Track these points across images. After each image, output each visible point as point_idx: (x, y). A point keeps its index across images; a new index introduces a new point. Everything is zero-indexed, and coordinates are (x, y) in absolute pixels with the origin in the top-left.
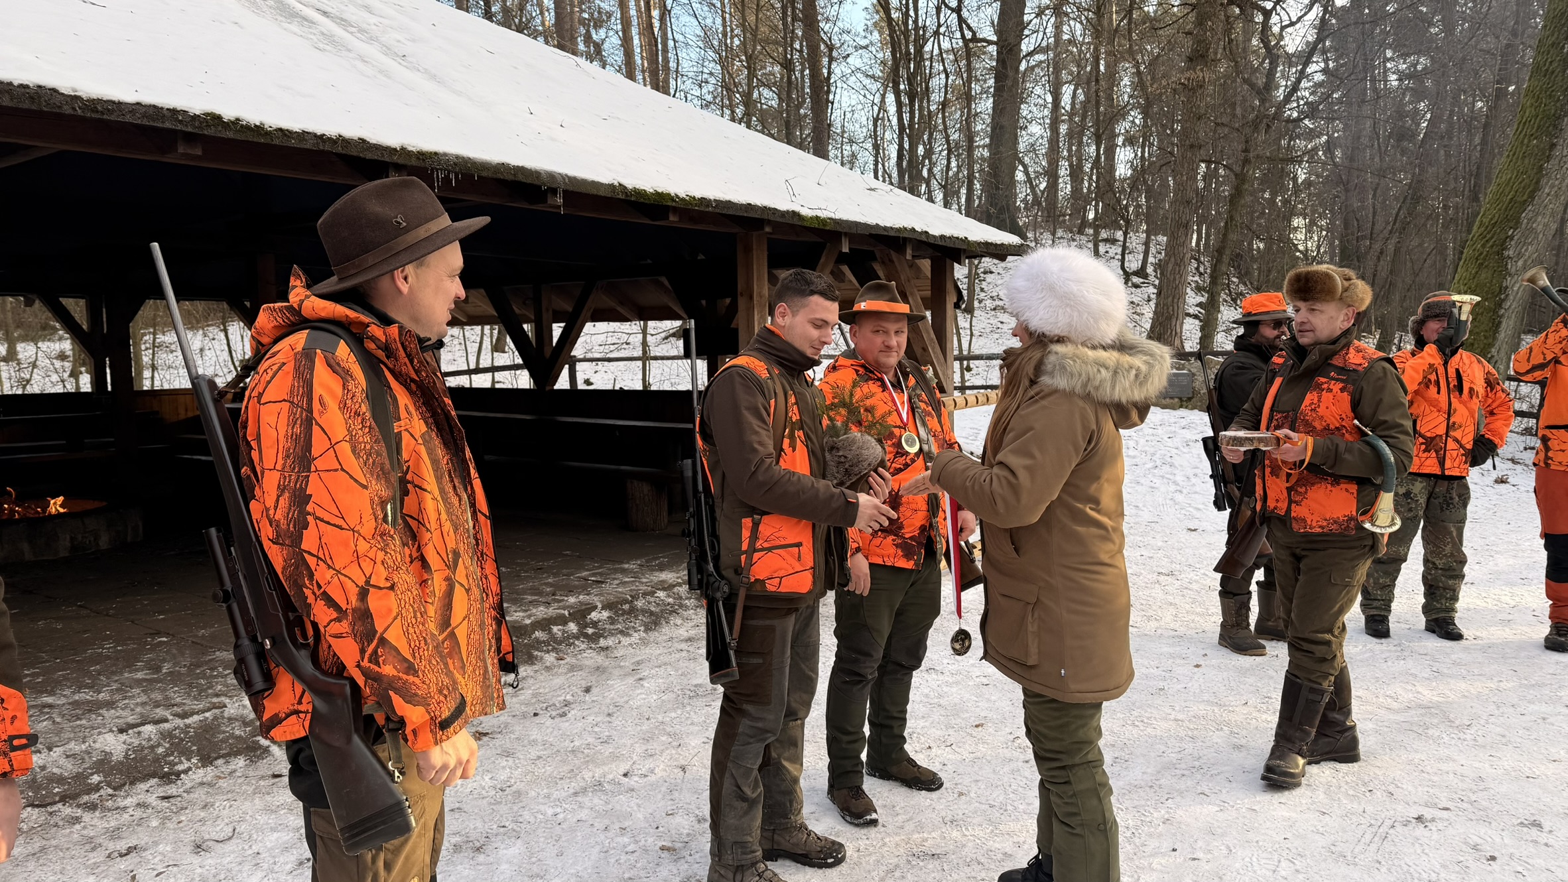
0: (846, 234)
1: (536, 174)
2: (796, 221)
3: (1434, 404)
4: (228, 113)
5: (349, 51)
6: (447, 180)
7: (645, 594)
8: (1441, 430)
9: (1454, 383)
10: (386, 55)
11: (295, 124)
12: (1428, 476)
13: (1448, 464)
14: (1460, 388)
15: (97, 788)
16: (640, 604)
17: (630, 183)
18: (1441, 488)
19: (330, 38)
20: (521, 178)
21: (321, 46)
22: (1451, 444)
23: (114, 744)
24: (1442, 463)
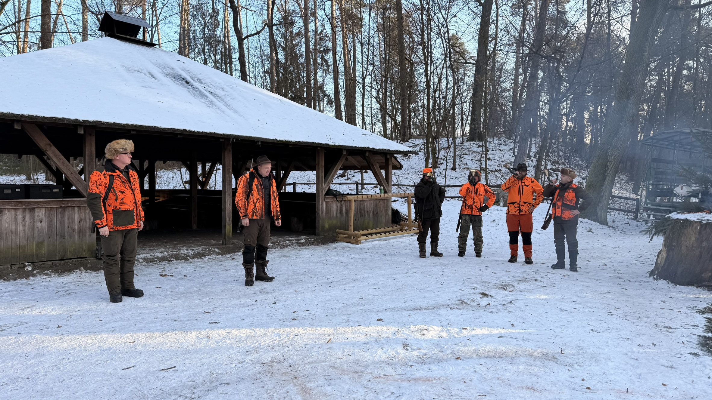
0: (345, 149)
1: (254, 138)
2: (327, 146)
3: (470, 197)
4: (188, 129)
5: (215, 106)
6: (233, 140)
7: (283, 241)
8: (471, 203)
9: (476, 191)
10: (225, 105)
11: (200, 130)
12: (469, 215)
13: (473, 212)
14: (477, 193)
15: (156, 261)
16: (281, 243)
17: (278, 139)
18: (473, 218)
19: (211, 102)
20: (250, 139)
21: (209, 105)
22: (474, 207)
23: (160, 255)
24: (472, 211)
